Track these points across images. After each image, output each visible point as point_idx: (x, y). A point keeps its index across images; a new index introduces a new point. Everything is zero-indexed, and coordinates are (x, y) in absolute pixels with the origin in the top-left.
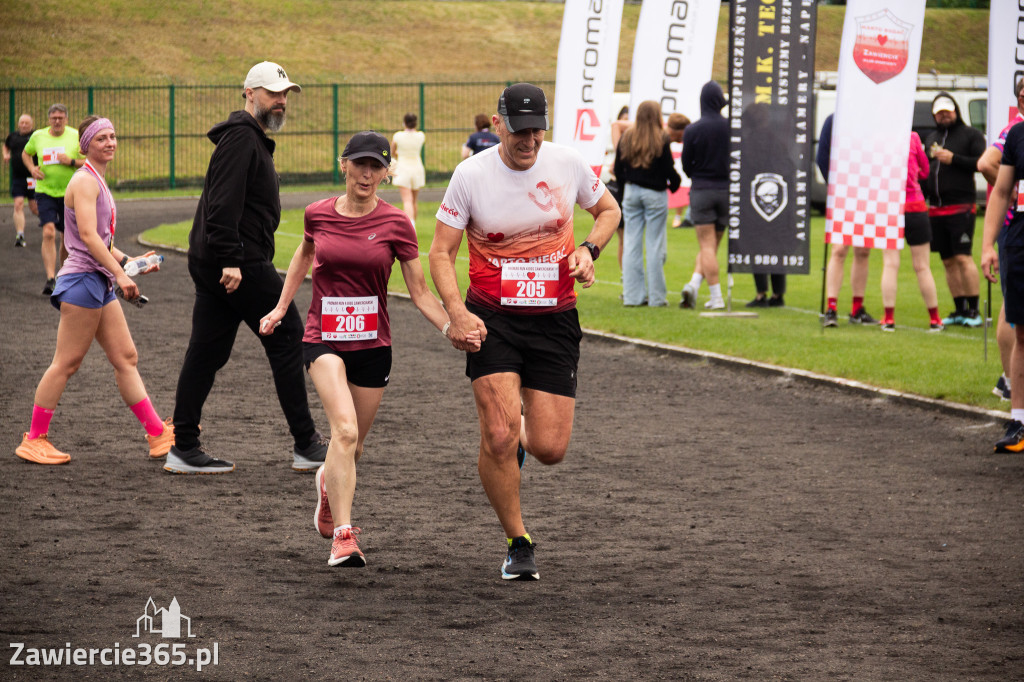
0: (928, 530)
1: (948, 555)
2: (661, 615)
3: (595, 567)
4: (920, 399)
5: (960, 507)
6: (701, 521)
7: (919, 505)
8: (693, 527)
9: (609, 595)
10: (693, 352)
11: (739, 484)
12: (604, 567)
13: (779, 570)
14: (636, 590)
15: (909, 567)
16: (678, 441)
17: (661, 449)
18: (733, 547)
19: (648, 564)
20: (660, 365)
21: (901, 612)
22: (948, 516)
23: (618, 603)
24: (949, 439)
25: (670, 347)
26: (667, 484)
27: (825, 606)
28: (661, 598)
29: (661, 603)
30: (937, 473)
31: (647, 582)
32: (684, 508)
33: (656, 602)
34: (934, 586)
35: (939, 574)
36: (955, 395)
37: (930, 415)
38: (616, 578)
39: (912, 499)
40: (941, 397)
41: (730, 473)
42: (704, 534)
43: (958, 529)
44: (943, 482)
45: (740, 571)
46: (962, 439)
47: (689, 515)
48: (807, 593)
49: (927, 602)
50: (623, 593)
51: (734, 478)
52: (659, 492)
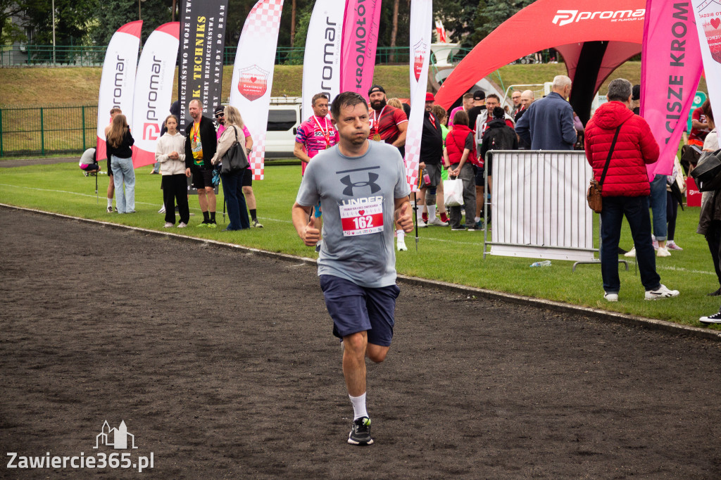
0: (267, 316)
1: (276, 328)
2: (133, 360)
3: (103, 337)
4: (269, 253)
5: (284, 304)
6: (157, 314)
7: (264, 304)
8: (152, 317)
9: (108, 351)
10: (162, 233)
11: (178, 296)
12: (108, 337)
13: (192, 337)
14: (122, 348)
15: (256, 335)
16: (150, 276)
17: (141, 280)
18: (171, 326)
19: (128, 335)
20: (145, 240)
21: (250, 357)
22: (277, 309)
23: (113, 355)
24: (282, 272)
25: (150, 231)
26: (142, 297)
27: (213, 355)
28: (133, 352)
29: (133, 354)
30: (274, 289)
31: (127, 344)
32: (149, 308)
33: (130, 354)
34: (267, 343)
35: (271, 337)
36: (286, 251)
37: (274, 260)
38: (113, 343)
39: (261, 302)
40: (279, 252)
41: (174, 291)
42: (158, 320)
43: (282, 315)
44: (277, 293)
45: (173, 338)
46: (288, 272)
47: (151, 311)
48: (205, 349)
49: (263, 351)
50: (115, 350)
51: (175, 293)
52: (138, 301)
